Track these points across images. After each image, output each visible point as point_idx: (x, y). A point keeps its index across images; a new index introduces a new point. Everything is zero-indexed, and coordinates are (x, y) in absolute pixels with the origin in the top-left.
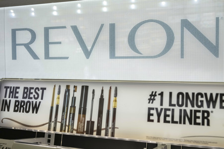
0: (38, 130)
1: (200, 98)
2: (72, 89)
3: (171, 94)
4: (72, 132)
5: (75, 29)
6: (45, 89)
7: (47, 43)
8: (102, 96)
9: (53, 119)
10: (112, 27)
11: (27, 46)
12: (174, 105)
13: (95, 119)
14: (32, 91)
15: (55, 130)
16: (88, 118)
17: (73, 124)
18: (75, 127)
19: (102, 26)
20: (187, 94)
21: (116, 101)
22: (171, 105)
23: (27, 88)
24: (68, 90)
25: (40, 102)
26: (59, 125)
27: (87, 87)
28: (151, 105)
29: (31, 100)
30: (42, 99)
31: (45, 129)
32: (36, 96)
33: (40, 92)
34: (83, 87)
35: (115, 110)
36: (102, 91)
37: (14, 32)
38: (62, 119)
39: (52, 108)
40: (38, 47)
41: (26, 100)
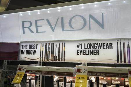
0: (36, 60)
1: (96, 45)
2: (48, 44)
3: (85, 44)
4: (49, 61)
5: (47, 20)
6: (38, 45)
7: (37, 26)
8: (59, 47)
9: (41, 56)
10: (62, 19)
11: (29, 28)
12: (86, 48)
13: (57, 55)
14: (33, 46)
15: (42, 60)
16: (55, 55)
17: (49, 58)
18: (50, 59)
19: (58, 18)
20: (91, 44)
21: (65, 48)
22: (85, 48)
23: (30, 45)
24: (46, 45)
25: (36, 50)
26: (44, 58)
27: (54, 43)
28: (78, 49)
29: (32, 50)
30: (37, 49)
31: (38, 60)
32: (34, 48)
33: (36, 46)
34: (52, 43)
35: (64, 51)
36: (59, 44)
37: (23, 22)
38: (45, 56)
39: (41, 52)
40: (33, 28)
41: (30, 50)
